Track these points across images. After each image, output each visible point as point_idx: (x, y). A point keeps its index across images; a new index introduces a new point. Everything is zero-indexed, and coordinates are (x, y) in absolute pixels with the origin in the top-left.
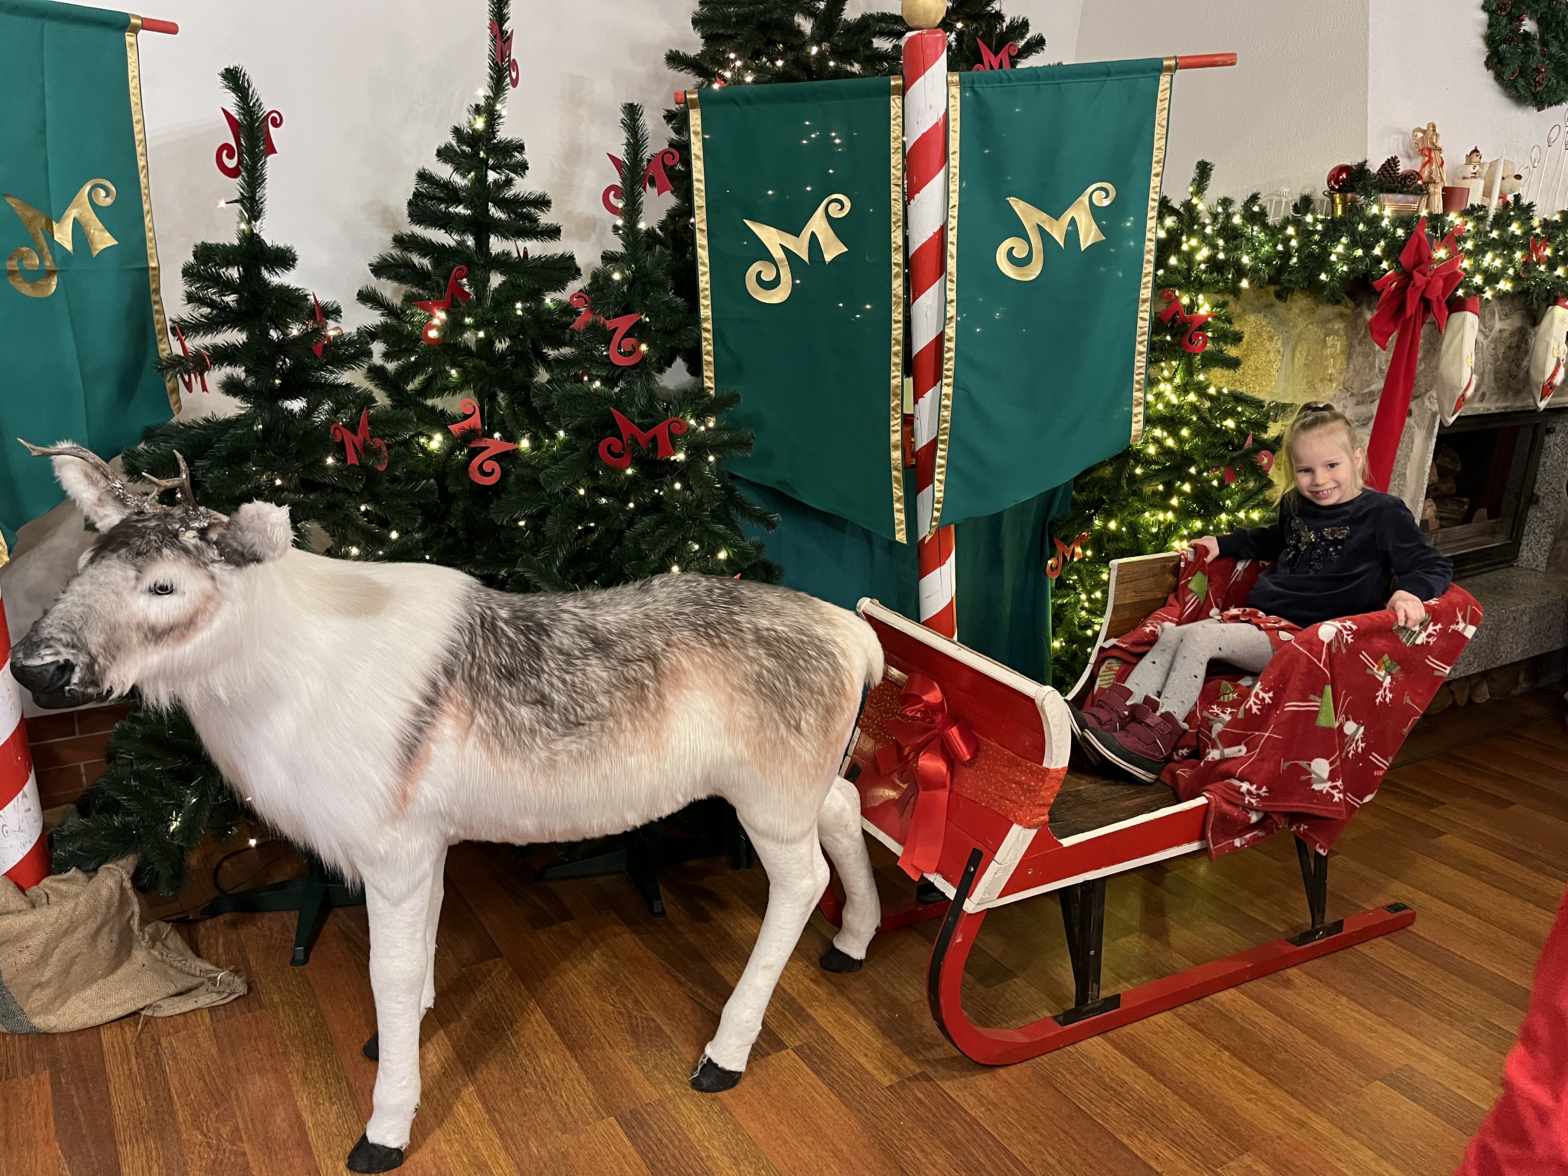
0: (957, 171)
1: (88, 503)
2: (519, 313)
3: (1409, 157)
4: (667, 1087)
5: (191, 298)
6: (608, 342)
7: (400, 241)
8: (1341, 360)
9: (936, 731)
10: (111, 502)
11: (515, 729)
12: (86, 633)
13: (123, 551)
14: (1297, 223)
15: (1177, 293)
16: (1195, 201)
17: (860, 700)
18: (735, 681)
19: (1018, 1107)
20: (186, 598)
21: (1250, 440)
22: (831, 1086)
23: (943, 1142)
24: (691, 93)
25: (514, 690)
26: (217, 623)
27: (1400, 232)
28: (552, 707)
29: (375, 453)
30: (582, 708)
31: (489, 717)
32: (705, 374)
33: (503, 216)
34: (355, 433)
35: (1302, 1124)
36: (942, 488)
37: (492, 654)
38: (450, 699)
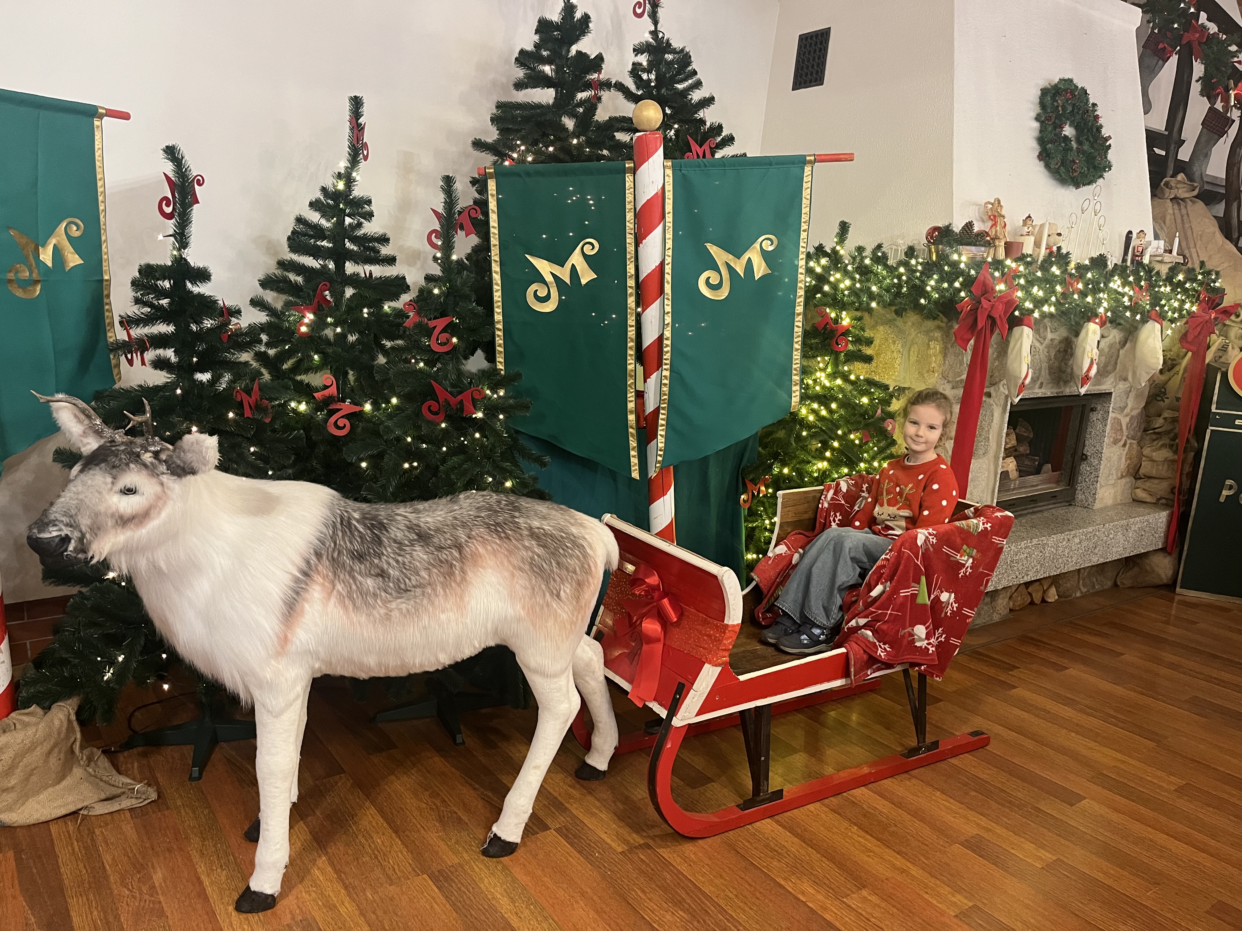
0: (671, 225)
1: (77, 434)
2: (366, 315)
3: (983, 221)
4: (465, 855)
5: (137, 301)
6: (429, 337)
7: (282, 264)
8: (940, 357)
9: (655, 604)
10: (92, 434)
11: (364, 593)
12: (79, 517)
13: (103, 465)
14: (906, 264)
15: (828, 310)
16: (838, 248)
17: (602, 579)
18: (516, 562)
19: (710, 863)
20: (144, 497)
21: (879, 411)
22: (581, 854)
23: (657, 886)
24: (489, 168)
25: (363, 567)
26: (164, 515)
27: (973, 272)
28: (389, 579)
29: (265, 410)
30: (410, 579)
31: (345, 585)
32: (498, 359)
33: (355, 248)
34: (250, 395)
35: (903, 871)
36: (664, 440)
37: (348, 543)
38: (318, 573)
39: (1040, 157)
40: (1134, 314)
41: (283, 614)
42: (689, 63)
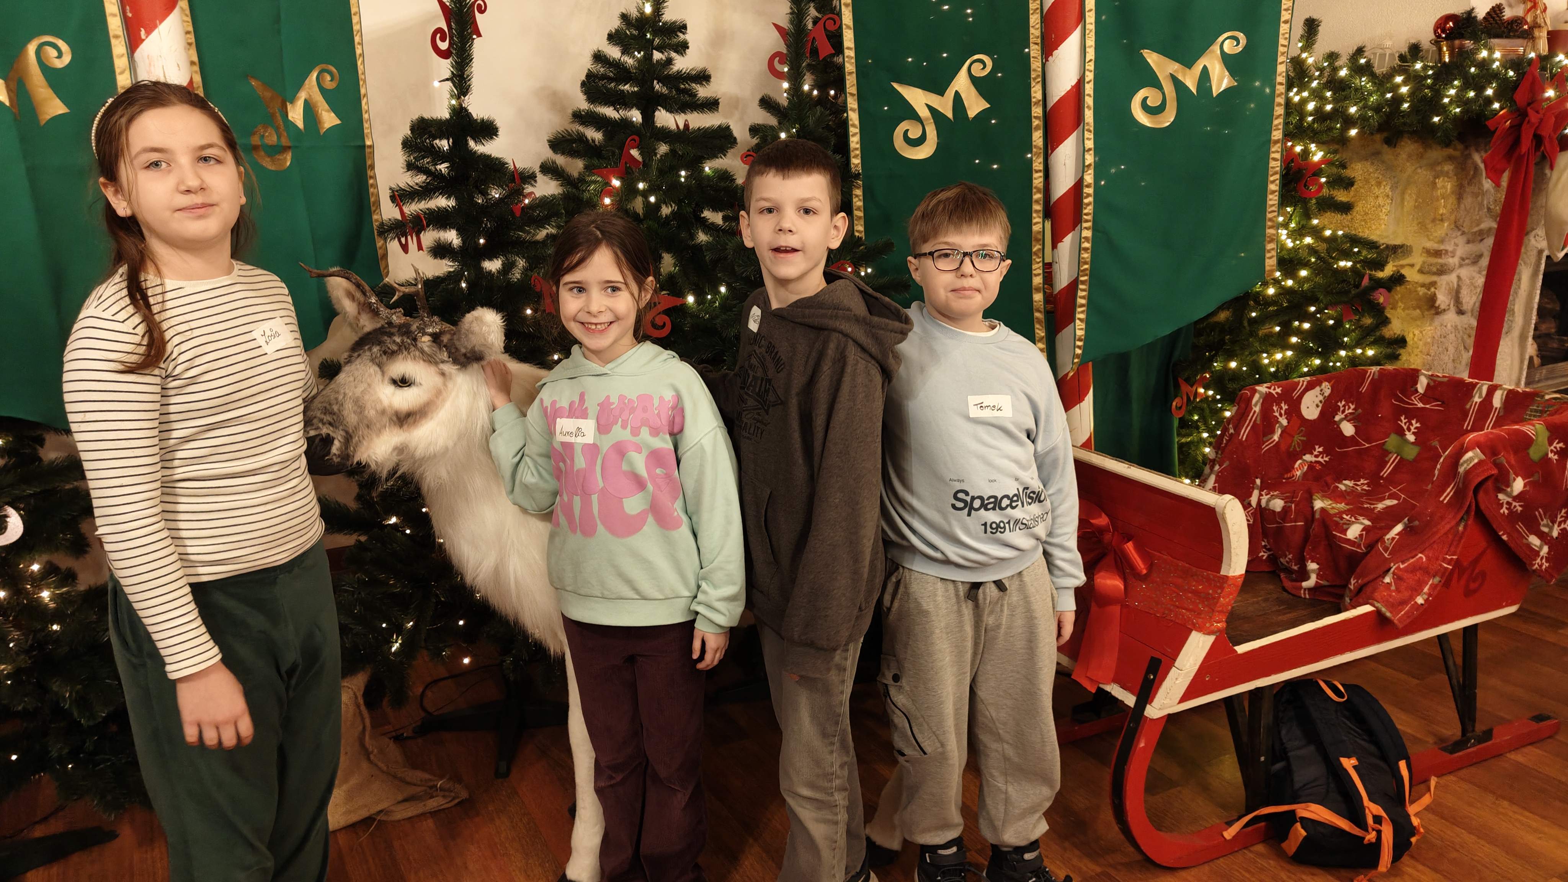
0: (1093, 27)
2: (683, 180)
5: (410, 166)
7: (576, 118)
8: (1452, 200)
10: (367, 315)
14: (1405, 71)
15: (1293, 142)
16: (1304, 55)
20: (423, 390)
21: (1366, 279)
26: (444, 413)
27: (1512, 73)
33: (667, 92)
36: (1083, 326)
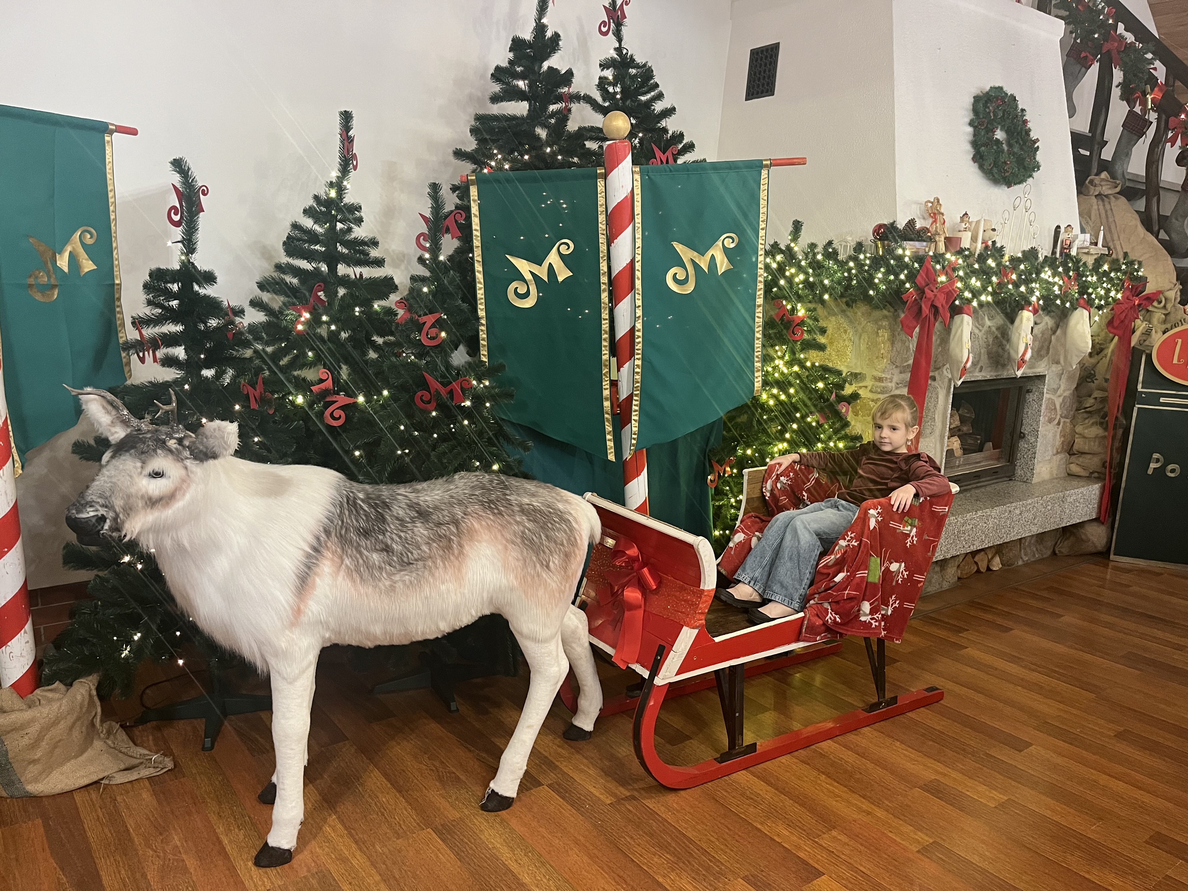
0: (640, 225)
1: (105, 424)
2: (357, 314)
3: (924, 218)
4: (465, 811)
5: (149, 303)
6: (420, 332)
7: (279, 267)
8: (888, 344)
9: (635, 574)
10: (119, 424)
11: (369, 567)
12: (113, 499)
13: (132, 451)
14: (855, 259)
15: (784, 303)
16: (792, 245)
17: (586, 550)
19: (692, 811)
20: (171, 480)
21: (834, 394)
22: (572, 806)
23: (644, 832)
24: (470, 176)
26: (188, 497)
27: (916, 265)
28: (393, 553)
29: (269, 402)
30: (412, 553)
31: (353, 560)
32: (482, 353)
33: (347, 252)
34: (255, 389)
35: (869, 813)
36: (637, 425)
37: (354, 521)
38: (328, 548)
39: (974, 159)
40: (1063, 303)
41: (297, 588)
42: (652, 77)
